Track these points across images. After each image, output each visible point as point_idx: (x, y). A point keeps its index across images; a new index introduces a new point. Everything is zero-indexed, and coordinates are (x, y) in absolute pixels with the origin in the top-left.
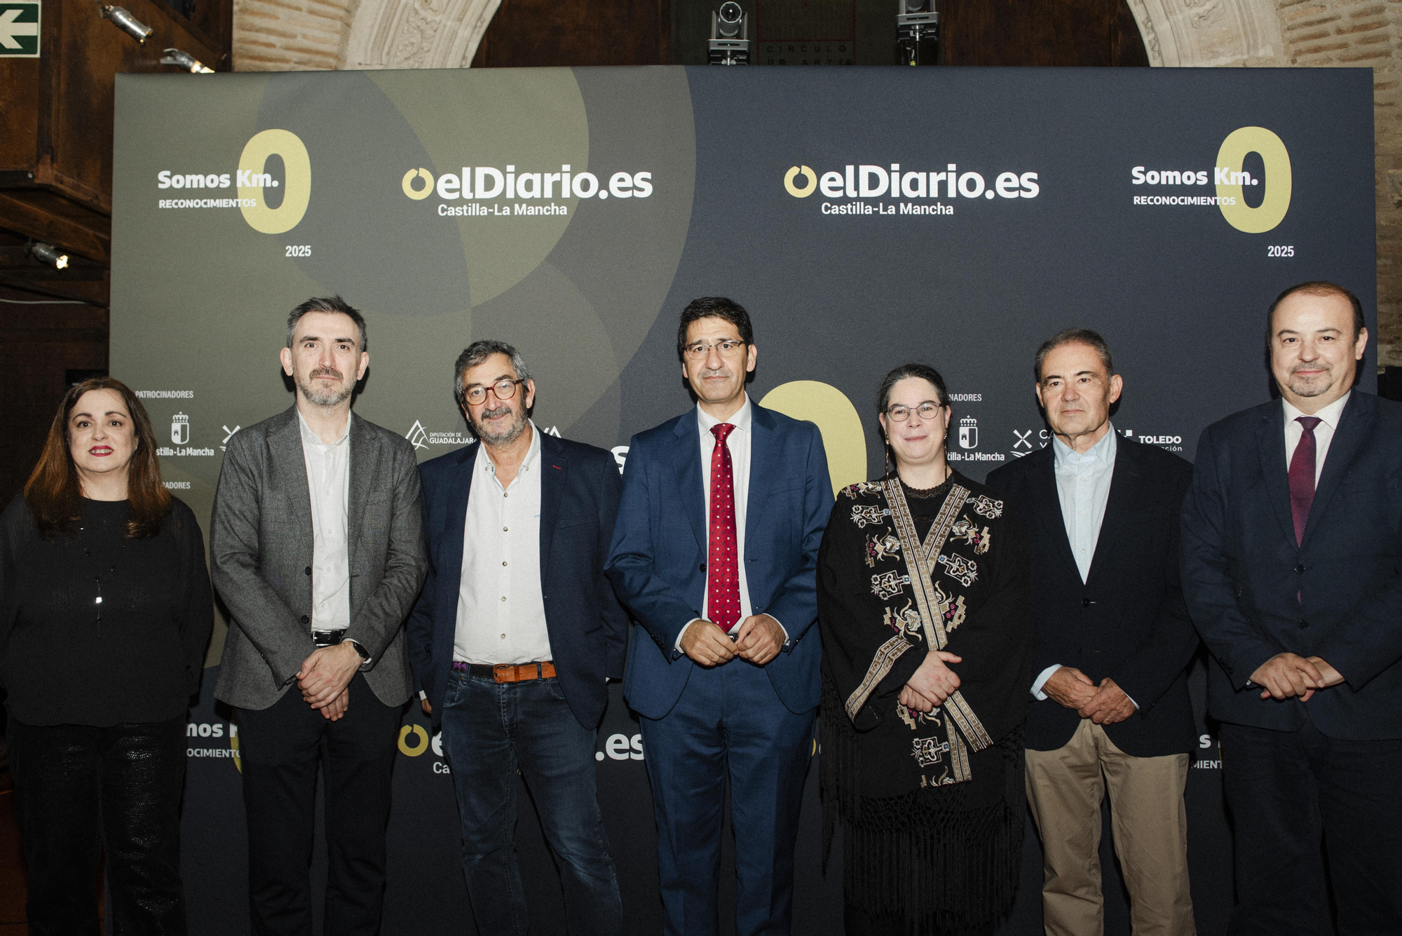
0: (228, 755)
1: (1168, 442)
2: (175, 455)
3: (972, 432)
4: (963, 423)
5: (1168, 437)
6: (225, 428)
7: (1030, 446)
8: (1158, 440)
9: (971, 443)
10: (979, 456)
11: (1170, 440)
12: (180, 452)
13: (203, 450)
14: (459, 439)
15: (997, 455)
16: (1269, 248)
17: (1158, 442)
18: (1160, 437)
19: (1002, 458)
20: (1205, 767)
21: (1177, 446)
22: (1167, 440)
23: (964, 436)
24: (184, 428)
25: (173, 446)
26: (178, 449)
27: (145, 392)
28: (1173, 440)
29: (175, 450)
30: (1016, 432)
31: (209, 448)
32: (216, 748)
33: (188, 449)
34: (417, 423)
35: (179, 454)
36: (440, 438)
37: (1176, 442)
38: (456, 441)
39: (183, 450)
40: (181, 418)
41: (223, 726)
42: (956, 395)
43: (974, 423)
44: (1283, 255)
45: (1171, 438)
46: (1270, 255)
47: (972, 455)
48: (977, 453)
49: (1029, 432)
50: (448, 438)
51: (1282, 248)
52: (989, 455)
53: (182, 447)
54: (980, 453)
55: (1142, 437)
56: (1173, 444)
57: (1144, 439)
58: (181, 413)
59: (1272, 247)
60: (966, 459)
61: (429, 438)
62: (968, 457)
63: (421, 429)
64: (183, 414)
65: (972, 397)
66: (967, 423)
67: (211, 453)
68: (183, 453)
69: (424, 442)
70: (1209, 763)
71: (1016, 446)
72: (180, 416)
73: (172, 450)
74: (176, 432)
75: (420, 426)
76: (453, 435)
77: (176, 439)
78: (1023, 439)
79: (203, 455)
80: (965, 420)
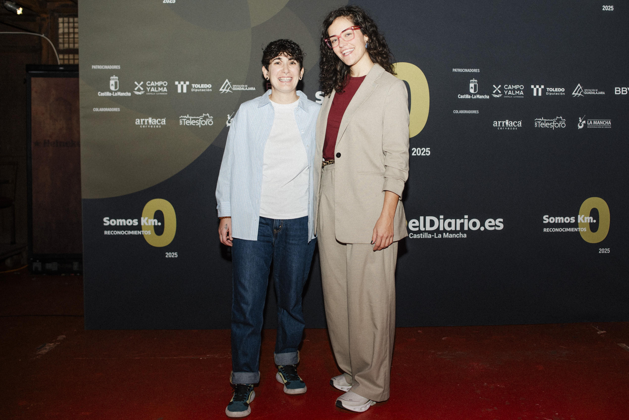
0: (140, 234)
1: (559, 91)
2: (112, 96)
3: (475, 86)
4: (471, 82)
5: (559, 89)
6: (136, 83)
7: (500, 92)
8: (555, 90)
9: (475, 91)
10: (478, 96)
11: (560, 90)
12: (114, 94)
13: (126, 93)
14: (246, 88)
15: (486, 96)
16: (603, 7)
17: (554, 91)
18: (556, 89)
19: (488, 97)
20: (572, 231)
21: (563, 92)
22: (559, 90)
23: (472, 88)
24: (116, 83)
25: (111, 92)
26: (113, 93)
27: (97, 66)
28: (561, 90)
29: (112, 93)
30: (494, 86)
31: (128, 92)
32: (135, 230)
33: (118, 92)
34: (227, 81)
35: (114, 95)
36: (238, 87)
37: (562, 91)
38: (245, 89)
39: (116, 93)
40: (114, 78)
41: (138, 220)
42: (468, 69)
43: (476, 82)
44: (609, 10)
45: (560, 89)
46: (603, 9)
47: (475, 96)
48: (477, 95)
49: (500, 86)
50: (241, 87)
51: (609, 7)
52: (483, 96)
53: (115, 92)
54: (479, 95)
55: (548, 89)
56: (561, 92)
57: (549, 90)
58: (114, 76)
59: (604, 6)
60: (473, 98)
61: (232, 87)
62: (474, 97)
63: (229, 83)
64: (116, 76)
65: (475, 70)
66: (473, 82)
67: (129, 94)
68: (116, 94)
69: (230, 89)
70: (574, 229)
71: (494, 92)
72: (114, 77)
73: (110, 94)
74: (112, 85)
75: (228, 82)
76: (244, 86)
77: (112, 88)
78: (497, 89)
79: (126, 95)
80: (472, 81)
